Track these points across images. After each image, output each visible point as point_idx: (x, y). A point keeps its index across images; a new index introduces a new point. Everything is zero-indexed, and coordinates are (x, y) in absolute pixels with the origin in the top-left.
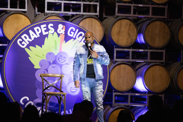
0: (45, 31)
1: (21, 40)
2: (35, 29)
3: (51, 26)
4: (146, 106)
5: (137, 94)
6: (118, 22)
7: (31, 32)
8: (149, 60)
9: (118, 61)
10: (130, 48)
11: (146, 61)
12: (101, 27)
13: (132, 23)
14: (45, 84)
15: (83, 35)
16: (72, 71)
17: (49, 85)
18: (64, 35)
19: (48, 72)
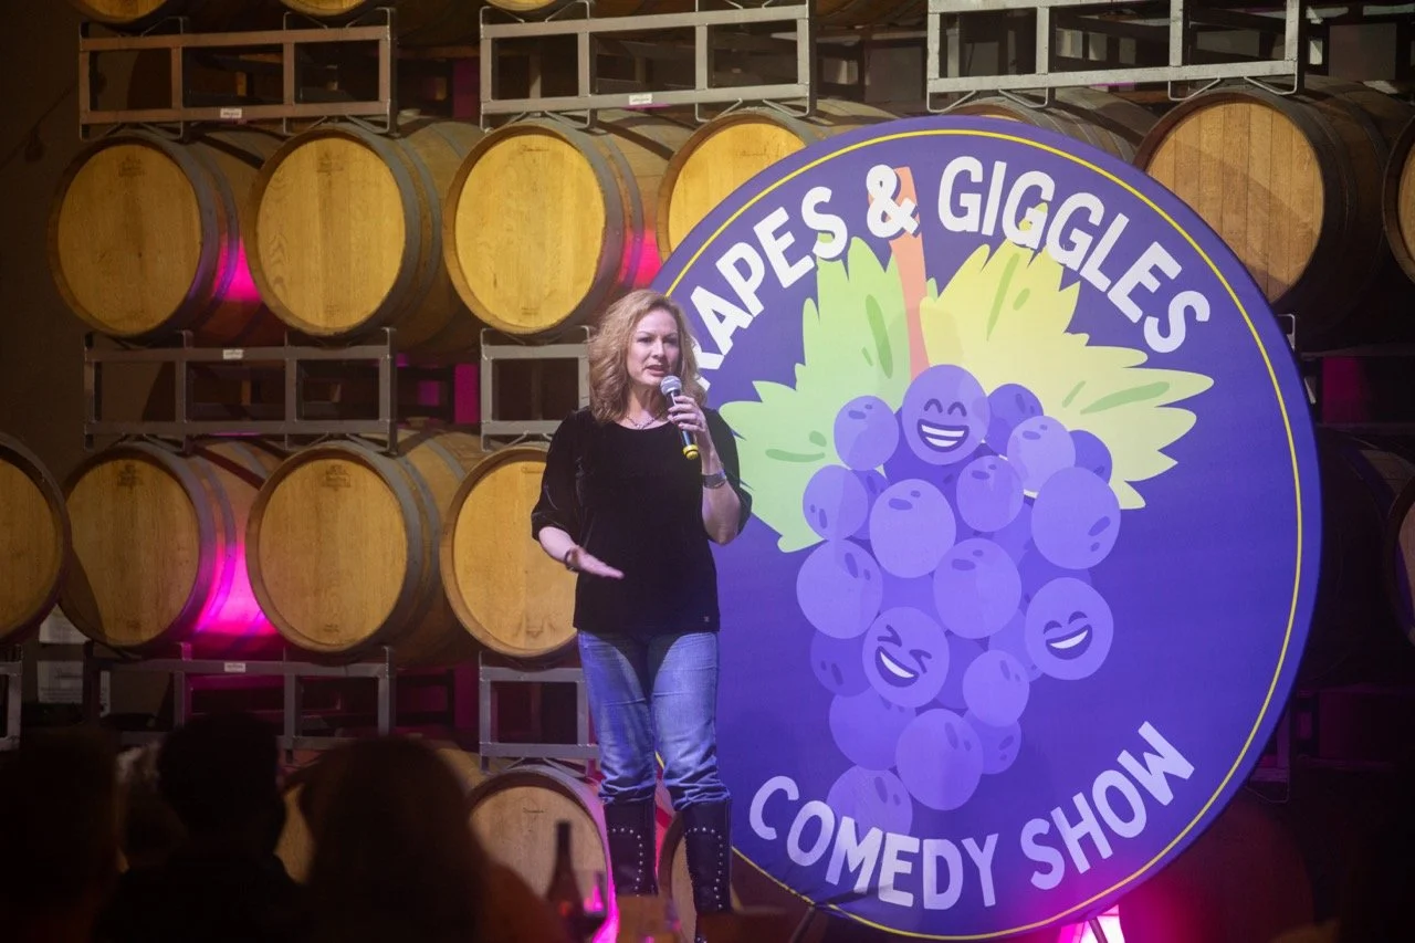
14: (874, 651)
15: (1048, 192)
16: (1033, 495)
17: (900, 644)
18: (920, 236)
19: (877, 556)
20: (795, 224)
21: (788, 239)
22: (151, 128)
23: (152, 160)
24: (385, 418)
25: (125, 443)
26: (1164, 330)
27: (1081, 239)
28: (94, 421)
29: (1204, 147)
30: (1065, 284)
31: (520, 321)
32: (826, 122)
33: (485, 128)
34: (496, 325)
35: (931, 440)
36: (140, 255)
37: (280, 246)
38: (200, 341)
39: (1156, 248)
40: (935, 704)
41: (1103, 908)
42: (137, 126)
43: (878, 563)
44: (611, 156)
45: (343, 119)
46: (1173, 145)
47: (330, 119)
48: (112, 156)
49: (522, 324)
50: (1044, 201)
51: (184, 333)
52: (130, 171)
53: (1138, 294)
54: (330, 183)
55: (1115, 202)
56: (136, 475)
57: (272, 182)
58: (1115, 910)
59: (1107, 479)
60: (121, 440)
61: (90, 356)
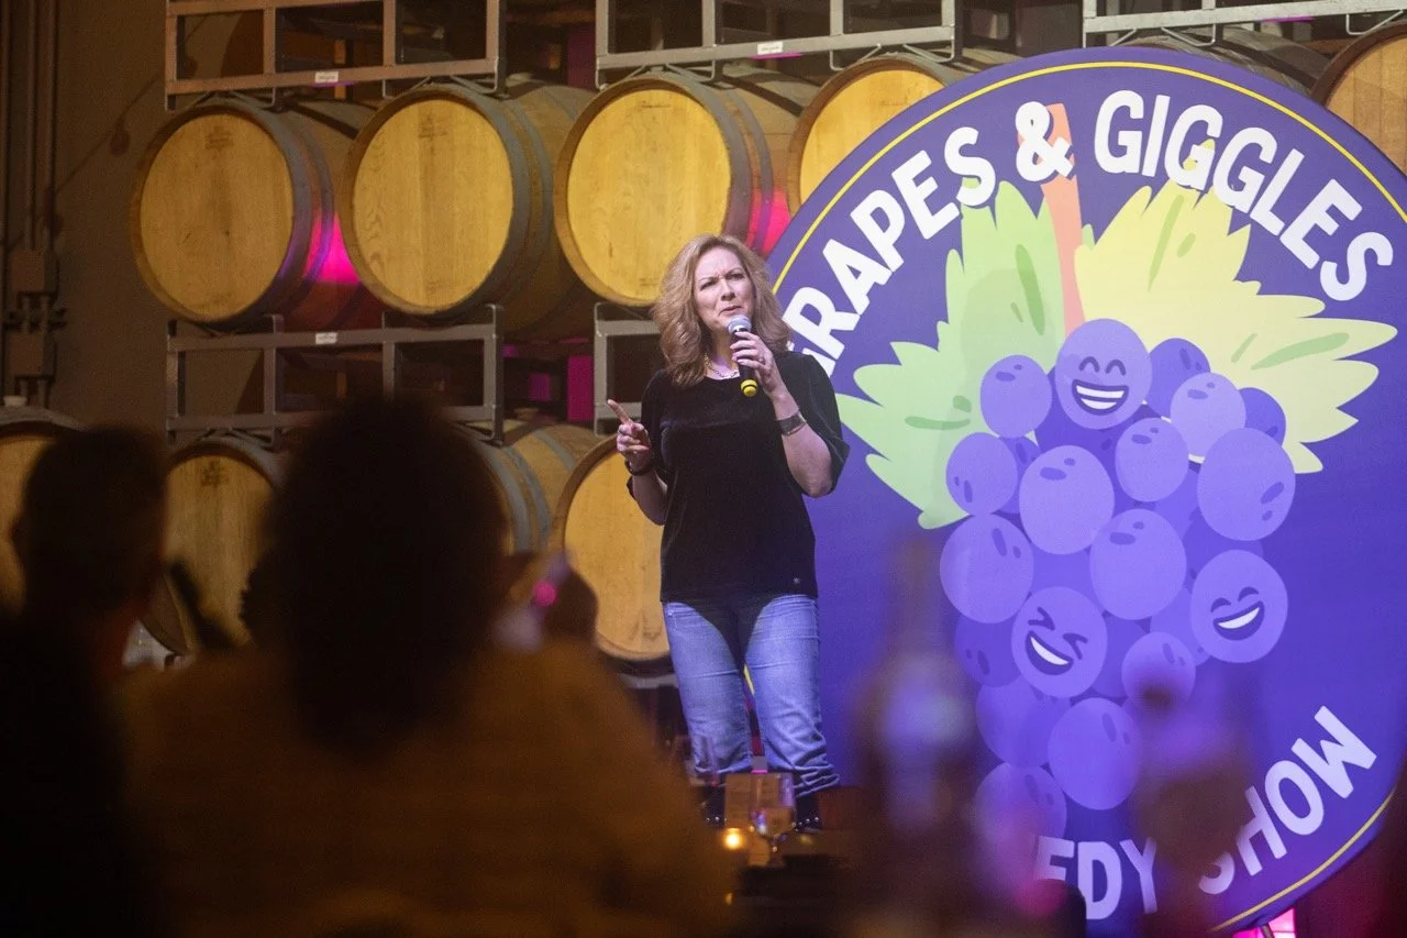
14: (1024, 639)
15: (1215, 129)
16: (1199, 460)
17: (1052, 628)
18: (1075, 178)
19: (1026, 529)
20: (938, 169)
21: (930, 185)
22: (242, 96)
23: (241, 130)
24: (490, 404)
25: (211, 438)
26: (1343, 276)
27: (1250, 177)
28: (177, 415)
29: (1385, 85)
30: (1234, 227)
31: (637, 293)
32: (972, 69)
33: (600, 83)
34: (612, 298)
35: (1087, 402)
36: (228, 233)
37: (378, 218)
38: (290, 326)
39: (1333, 186)
40: (1091, 693)
41: (1276, 911)
42: (226, 94)
43: (1030, 541)
44: (738, 112)
45: (447, 79)
46: (1352, 82)
47: (433, 79)
48: (198, 128)
49: (640, 297)
50: (1211, 137)
51: (274, 317)
52: (218, 143)
53: (1315, 237)
54: (432, 149)
55: (1288, 137)
56: (222, 473)
57: (370, 148)
58: (1290, 914)
59: (1280, 440)
60: (207, 436)
61: (173, 345)
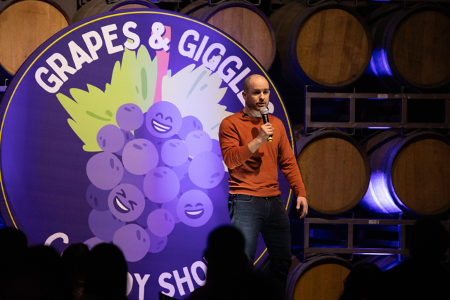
0: (115, 43)
1: (46, 71)
2: (86, 37)
3: (131, 30)
4: (399, 255)
5: (371, 222)
6: (315, 17)
7: (73, 46)
8: (404, 124)
9: (318, 129)
10: (351, 91)
11: (396, 125)
12: (267, 31)
13: (354, 20)
14: (114, 198)
16: (192, 157)
17: (125, 197)
18: (169, 53)
19: (123, 162)
30: (222, 86)
35: (156, 127)
43: (124, 166)
50: (221, 55)
